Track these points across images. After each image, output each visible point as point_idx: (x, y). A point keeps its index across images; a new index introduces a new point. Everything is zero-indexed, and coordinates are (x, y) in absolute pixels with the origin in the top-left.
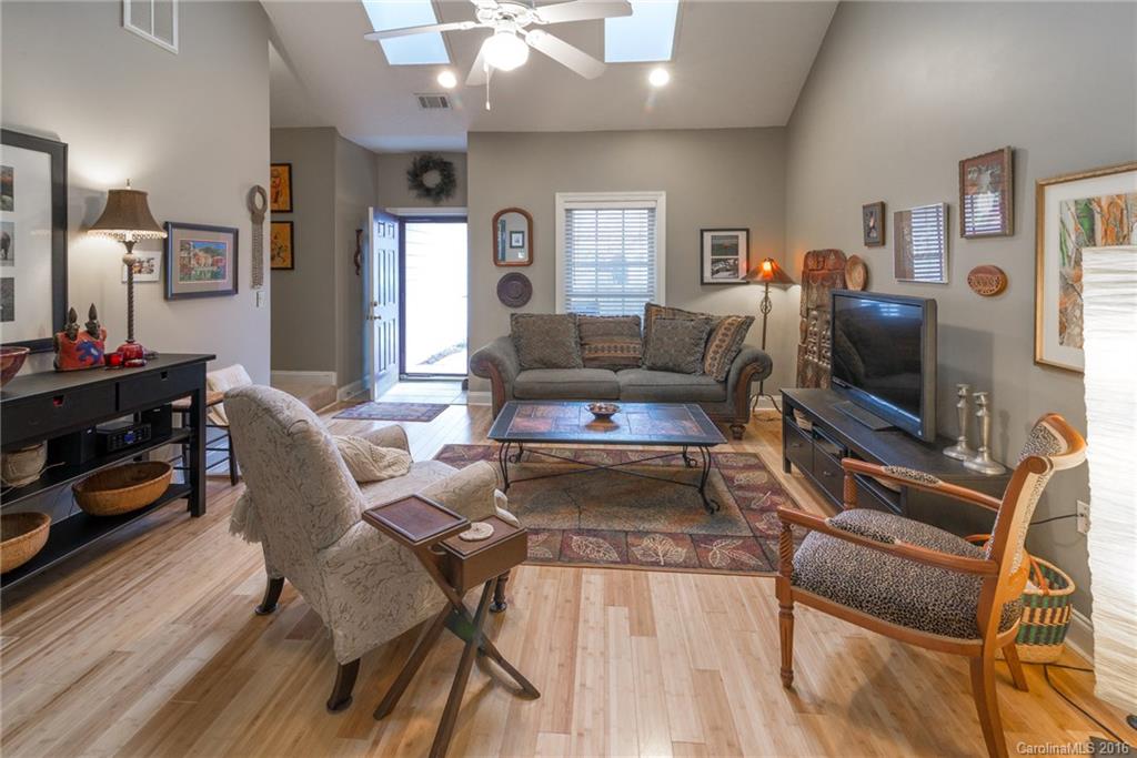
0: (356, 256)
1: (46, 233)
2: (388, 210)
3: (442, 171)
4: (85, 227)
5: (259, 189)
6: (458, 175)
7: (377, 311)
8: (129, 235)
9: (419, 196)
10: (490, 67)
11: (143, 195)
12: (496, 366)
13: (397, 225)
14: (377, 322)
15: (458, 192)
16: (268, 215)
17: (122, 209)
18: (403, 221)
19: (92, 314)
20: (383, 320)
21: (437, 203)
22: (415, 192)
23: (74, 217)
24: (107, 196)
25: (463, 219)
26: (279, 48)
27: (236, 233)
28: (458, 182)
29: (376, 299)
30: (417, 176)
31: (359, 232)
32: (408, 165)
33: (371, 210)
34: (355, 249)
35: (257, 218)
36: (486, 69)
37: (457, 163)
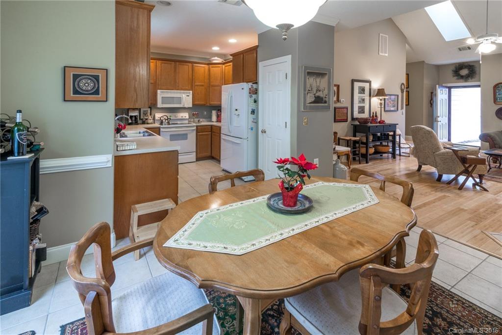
0: (431, 101)
1: (368, 98)
2: (443, 85)
3: (469, 69)
4: (373, 96)
5: (403, 84)
6: (477, 69)
7: (439, 119)
8: (381, 98)
9: (458, 79)
10: (482, 53)
11: (384, 89)
12: (492, 138)
13: (447, 90)
14: (439, 123)
15: (477, 76)
16: (405, 90)
17: (380, 92)
18: (450, 88)
19: (376, 113)
20: (442, 122)
21: (466, 81)
22: (456, 78)
23: (372, 94)
24: (377, 90)
25: (479, 86)
26: (409, 44)
27: (398, 96)
28: (477, 72)
29: (439, 115)
30: (457, 72)
31: (432, 93)
32: (453, 68)
33: (437, 86)
34: (430, 99)
35: (402, 91)
36: (480, 53)
37: (476, 65)
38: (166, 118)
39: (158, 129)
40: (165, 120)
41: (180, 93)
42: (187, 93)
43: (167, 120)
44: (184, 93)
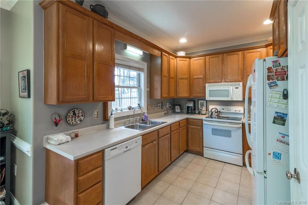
38: (216, 111)
39: (201, 121)
40: (216, 112)
41: (228, 85)
42: (235, 85)
43: (217, 112)
44: (232, 85)
